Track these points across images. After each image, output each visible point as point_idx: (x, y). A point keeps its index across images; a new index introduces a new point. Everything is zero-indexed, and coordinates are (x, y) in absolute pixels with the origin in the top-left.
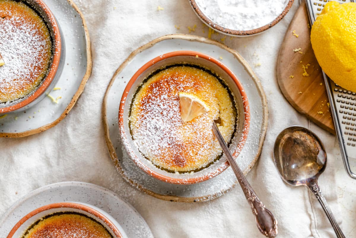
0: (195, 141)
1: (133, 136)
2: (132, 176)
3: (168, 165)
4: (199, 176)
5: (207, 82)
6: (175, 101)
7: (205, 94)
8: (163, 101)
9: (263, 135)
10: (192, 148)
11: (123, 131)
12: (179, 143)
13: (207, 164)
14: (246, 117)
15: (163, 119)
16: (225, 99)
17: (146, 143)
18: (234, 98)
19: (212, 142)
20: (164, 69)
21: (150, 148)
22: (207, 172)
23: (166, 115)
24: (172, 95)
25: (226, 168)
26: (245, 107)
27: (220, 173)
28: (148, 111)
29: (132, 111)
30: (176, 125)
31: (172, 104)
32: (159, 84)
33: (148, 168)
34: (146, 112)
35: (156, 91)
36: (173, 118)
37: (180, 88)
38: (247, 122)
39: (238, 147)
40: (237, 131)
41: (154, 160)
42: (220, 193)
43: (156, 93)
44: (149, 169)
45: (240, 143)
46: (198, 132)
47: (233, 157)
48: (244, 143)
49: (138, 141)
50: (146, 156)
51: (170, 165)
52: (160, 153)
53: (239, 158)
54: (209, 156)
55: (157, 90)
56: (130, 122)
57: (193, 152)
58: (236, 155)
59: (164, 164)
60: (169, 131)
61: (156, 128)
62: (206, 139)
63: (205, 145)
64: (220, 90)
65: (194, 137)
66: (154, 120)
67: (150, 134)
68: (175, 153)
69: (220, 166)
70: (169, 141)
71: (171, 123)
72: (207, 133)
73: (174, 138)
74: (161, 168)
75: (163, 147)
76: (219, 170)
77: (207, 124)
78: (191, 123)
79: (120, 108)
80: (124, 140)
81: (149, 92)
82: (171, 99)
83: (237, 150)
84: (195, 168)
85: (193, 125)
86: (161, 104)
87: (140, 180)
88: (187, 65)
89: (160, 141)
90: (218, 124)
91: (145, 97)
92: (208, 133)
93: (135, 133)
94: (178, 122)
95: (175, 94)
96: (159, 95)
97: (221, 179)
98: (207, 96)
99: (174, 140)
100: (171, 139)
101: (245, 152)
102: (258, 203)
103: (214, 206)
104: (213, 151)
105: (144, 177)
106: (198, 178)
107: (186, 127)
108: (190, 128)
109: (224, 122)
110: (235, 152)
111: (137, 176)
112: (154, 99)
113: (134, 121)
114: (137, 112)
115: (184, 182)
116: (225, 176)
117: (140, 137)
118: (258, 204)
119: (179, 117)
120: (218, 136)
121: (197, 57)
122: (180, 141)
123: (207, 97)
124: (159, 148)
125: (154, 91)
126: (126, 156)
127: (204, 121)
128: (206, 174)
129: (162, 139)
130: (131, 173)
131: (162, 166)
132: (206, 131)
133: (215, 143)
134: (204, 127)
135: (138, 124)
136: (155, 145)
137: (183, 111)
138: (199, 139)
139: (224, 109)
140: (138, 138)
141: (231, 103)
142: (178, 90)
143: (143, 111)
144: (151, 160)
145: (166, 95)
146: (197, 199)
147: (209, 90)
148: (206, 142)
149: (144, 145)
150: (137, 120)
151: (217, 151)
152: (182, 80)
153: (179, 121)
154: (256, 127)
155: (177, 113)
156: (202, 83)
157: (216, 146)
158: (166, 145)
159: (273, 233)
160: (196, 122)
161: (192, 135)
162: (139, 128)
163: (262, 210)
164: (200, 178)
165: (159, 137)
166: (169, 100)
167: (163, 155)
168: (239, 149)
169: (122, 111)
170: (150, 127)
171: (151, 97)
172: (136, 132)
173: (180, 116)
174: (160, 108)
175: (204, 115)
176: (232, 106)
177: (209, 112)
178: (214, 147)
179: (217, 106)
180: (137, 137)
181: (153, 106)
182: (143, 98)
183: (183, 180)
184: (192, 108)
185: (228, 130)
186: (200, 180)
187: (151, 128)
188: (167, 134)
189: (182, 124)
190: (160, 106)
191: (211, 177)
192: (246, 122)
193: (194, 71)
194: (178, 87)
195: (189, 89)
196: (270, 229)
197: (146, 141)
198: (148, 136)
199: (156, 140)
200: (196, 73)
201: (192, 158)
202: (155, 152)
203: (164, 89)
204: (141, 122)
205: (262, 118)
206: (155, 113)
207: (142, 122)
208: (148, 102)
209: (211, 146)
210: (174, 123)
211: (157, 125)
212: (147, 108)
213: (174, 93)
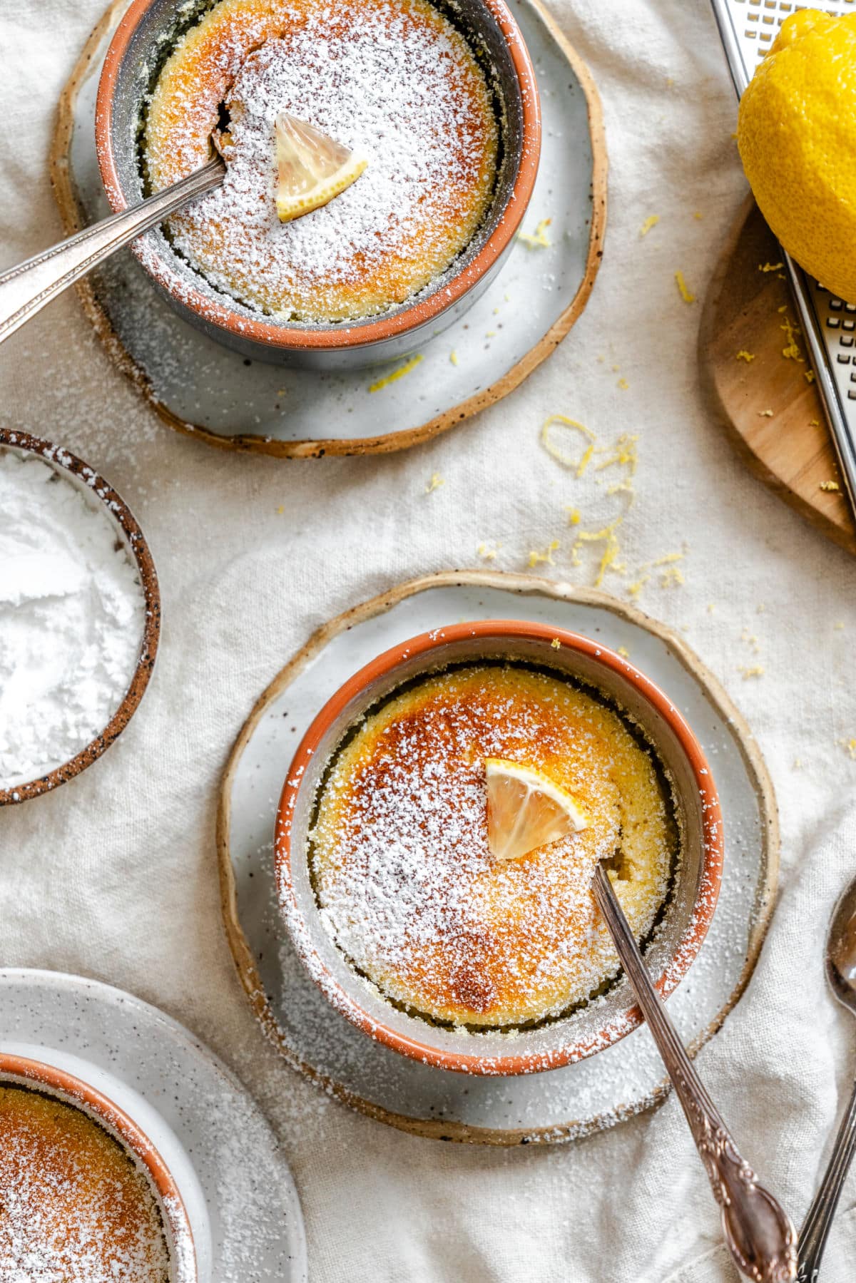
0: (531, 928)
1: (321, 894)
2: (313, 1050)
3: (433, 1001)
4: (537, 1052)
5: (584, 727)
6: (471, 787)
7: (575, 768)
8: (431, 785)
9: (761, 921)
10: (518, 949)
11: (288, 881)
12: (474, 931)
13: (566, 1005)
14: (708, 860)
15: (426, 844)
16: (643, 789)
17: (362, 920)
18: (674, 790)
19: (588, 935)
20: (439, 674)
21: (374, 941)
22: (562, 1040)
23: (438, 834)
24: (463, 766)
25: (631, 1031)
26: (708, 826)
27: (609, 1046)
28: (376, 814)
29: (323, 808)
30: (468, 869)
31: (458, 795)
32: (420, 725)
33: (363, 1012)
34: (370, 817)
35: (410, 748)
36: (459, 845)
37: (489, 742)
38: (713, 879)
39: (676, 959)
40: (674, 901)
41: (388, 981)
42: (611, 1118)
43: (409, 754)
44: (367, 1015)
45: (683, 948)
46: (543, 899)
47: (658, 993)
48: (696, 950)
49: (337, 913)
50: (360, 965)
51: (438, 1004)
52: (409, 958)
53: (679, 996)
54: (575, 978)
55: (414, 746)
56: (313, 847)
57: (522, 963)
58: (666, 988)
59: (421, 996)
60: (442, 885)
61: (401, 876)
62: (570, 923)
63: (562, 940)
64: (628, 758)
65: (527, 913)
66: (395, 847)
67: (378, 891)
68: (460, 964)
69: (610, 1020)
70: (440, 919)
71: (453, 861)
72: (572, 902)
73: (460, 912)
74: (407, 1008)
75: (419, 939)
76: (605, 1035)
77: (576, 870)
78: (522, 864)
79: (283, 803)
80: (288, 912)
81: (384, 749)
82: (456, 778)
83: (669, 971)
84: (522, 1016)
85: (526, 872)
86: (423, 794)
87: (337, 1065)
88: (518, 665)
89: (411, 918)
90: (612, 874)
91: (370, 765)
92: (577, 902)
93: (327, 886)
94: (477, 860)
95: (471, 762)
96: (418, 761)
97: (617, 1068)
98: (581, 774)
99: (459, 917)
100: (447, 913)
101: (699, 973)
102: (734, 1164)
103: (587, 1157)
104: (588, 963)
105: (352, 1054)
106: (531, 1058)
107: (501, 878)
108: (516, 881)
109: (632, 868)
110: (665, 977)
111: (328, 1050)
112: (401, 776)
113: (326, 845)
114: (340, 816)
115: (483, 1069)
116: (630, 1057)
117: (344, 901)
118: (735, 1169)
119: (481, 843)
120: (610, 915)
121: (556, 644)
122: (480, 923)
123: (582, 780)
124: (407, 944)
125: (402, 748)
126: (292, 981)
127: (565, 862)
128: (561, 1045)
129: (418, 912)
130: (310, 1041)
131: (413, 1005)
132: (571, 894)
133: (597, 936)
134: (562, 882)
135: (339, 856)
136: (393, 931)
137: (497, 824)
138: (543, 921)
139: (638, 824)
140: (337, 902)
141: (662, 804)
142: (482, 749)
143: (359, 813)
144: (375, 978)
145: (442, 764)
146: (534, 1135)
147: (588, 756)
148: (568, 932)
149: (356, 926)
150: (338, 843)
151: (601, 965)
152: (498, 716)
153: (479, 856)
154: (739, 890)
155: (476, 827)
156: (566, 732)
157: (601, 947)
158: (431, 933)
159: (780, 1276)
160: (538, 864)
161: (522, 906)
162: (343, 870)
163: (746, 1189)
164: (540, 1058)
165: (409, 906)
166: (449, 781)
167: (419, 965)
168: (678, 969)
169: (288, 813)
170: (381, 869)
171: (391, 767)
172: (330, 881)
173: (483, 839)
174: (419, 806)
175: (567, 840)
176: (663, 814)
177: (583, 831)
178: (592, 951)
179: (612, 812)
180: (333, 898)
181: (396, 798)
182: (361, 768)
183: (482, 1061)
184: (528, 813)
185: (645, 895)
186: (538, 1066)
187: (383, 871)
188: (437, 895)
189: (491, 865)
190: (419, 802)
191: (575, 1058)
192: (707, 878)
193: (543, 688)
194: (482, 740)
195: (520, 748)
196: (771, 1259)
197: (362, 917)
198: (371, 898)
199: (400, 916)
200: (550, 693)
201: (515, 984)
202: (393, 953)
203: (436, 744)
204: (350, 850)
205: (760, 862)
206: (399, 822)
207: (355, 849)
208: (380, 785)
209: (583, 946)
210: (464, 862)
211: (403, 863)
212: (374, 803)
213: (468, 759)
